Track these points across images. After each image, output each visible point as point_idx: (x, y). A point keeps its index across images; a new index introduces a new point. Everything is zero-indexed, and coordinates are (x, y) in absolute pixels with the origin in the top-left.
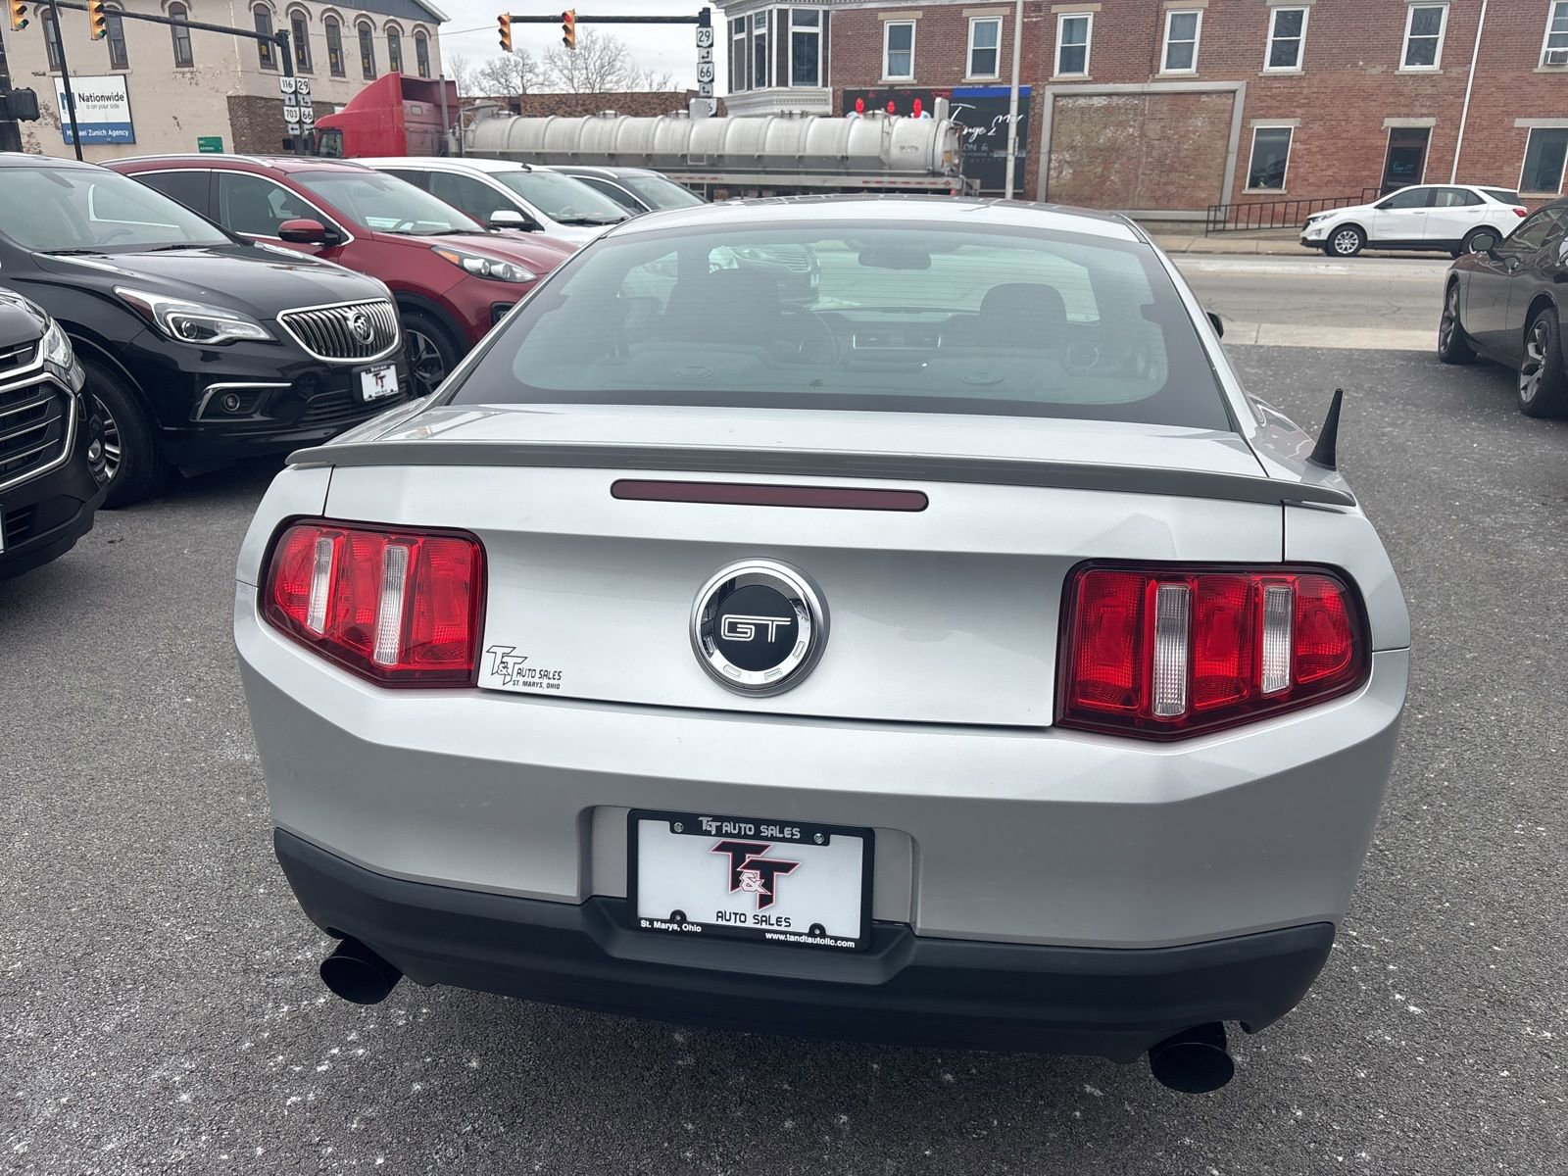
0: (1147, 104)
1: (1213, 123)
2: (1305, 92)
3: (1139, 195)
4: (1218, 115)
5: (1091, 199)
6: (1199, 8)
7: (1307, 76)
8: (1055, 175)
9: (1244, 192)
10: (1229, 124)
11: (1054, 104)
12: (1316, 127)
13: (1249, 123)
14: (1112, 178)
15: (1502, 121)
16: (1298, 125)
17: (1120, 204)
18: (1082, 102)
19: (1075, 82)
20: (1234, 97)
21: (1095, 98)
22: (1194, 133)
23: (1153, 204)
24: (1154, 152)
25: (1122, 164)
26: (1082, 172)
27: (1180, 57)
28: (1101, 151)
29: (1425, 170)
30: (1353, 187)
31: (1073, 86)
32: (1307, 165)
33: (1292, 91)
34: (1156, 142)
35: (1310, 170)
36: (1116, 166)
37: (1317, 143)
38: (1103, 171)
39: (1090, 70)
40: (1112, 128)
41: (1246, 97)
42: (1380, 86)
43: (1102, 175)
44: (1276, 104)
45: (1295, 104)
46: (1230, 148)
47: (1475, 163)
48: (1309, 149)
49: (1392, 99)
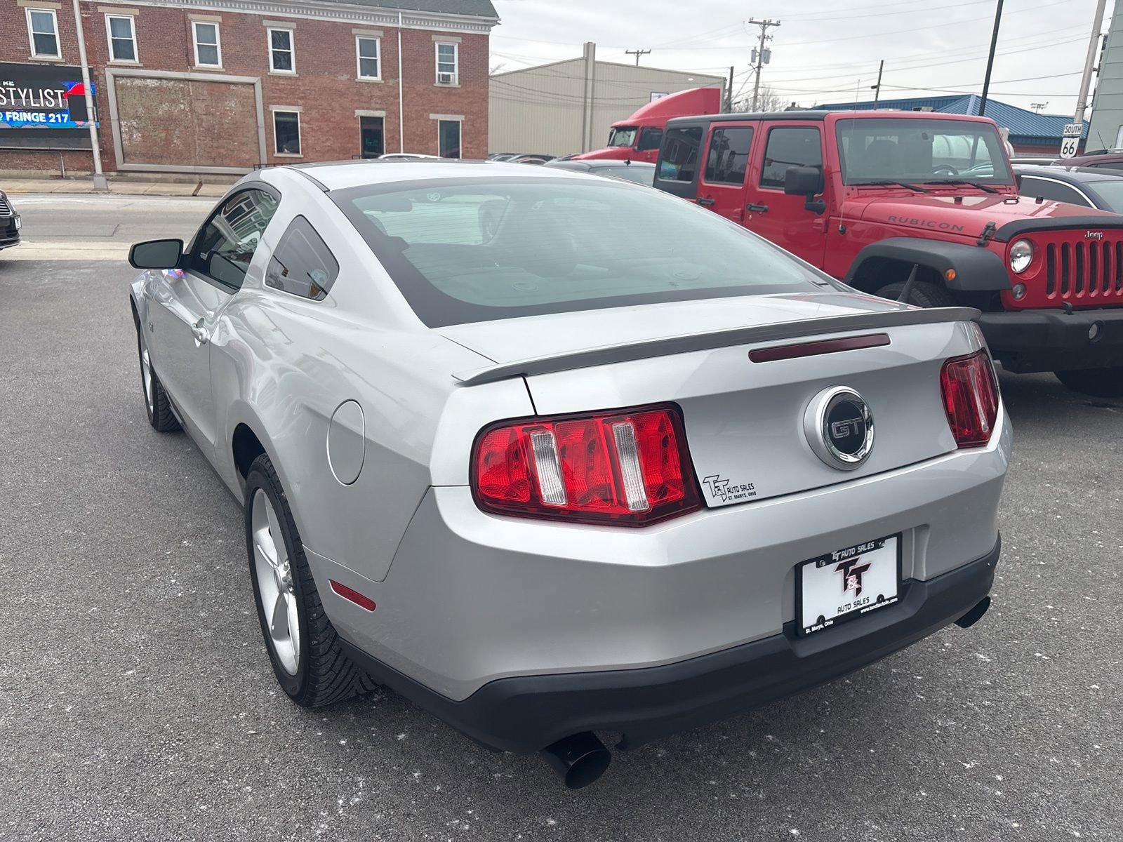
0: (190, 87)
1: (243, 106)
2: (302, 88)
3: (199, 154)
4: (245, 100)
5: (162, 157)
6: (216, 22)
7: (301, 78)
8: (127, 138)
9: (275, 155)
10: (255, 106)
11: (115, 83)
12: (313, 113)
13: (268, 107)
14: (175, 141)
15: (422, 115)
16: (301, 111)
17: (186, 161)
18: (138, 82)
19: (129, 67)
20: (254, 88)
21: (148, 80)
22: (231, 111)
23: (211, 162)
24: (204, 123)
25: (180, 131)
26: (149, 135)
27: (208, 55)
28: (161, 121)
29: (385, 145)
30: (344, 154)
31: (128, 70)
32: (313, 138)
33: (293, 87)
34: (204, 117)
35: (316, 142)
36: (176, 132)
37: (317, 124)
38: (166, 136)
39: (139, 59)
40: (167, 104)
41: (262, 89)
42: (348, 88)
43: (166, 139)
44: (285, 96)
45: (297, 97)
46: (259, 124)
47: (412, 140)
48: (312, 128)
49: (357, 98)
